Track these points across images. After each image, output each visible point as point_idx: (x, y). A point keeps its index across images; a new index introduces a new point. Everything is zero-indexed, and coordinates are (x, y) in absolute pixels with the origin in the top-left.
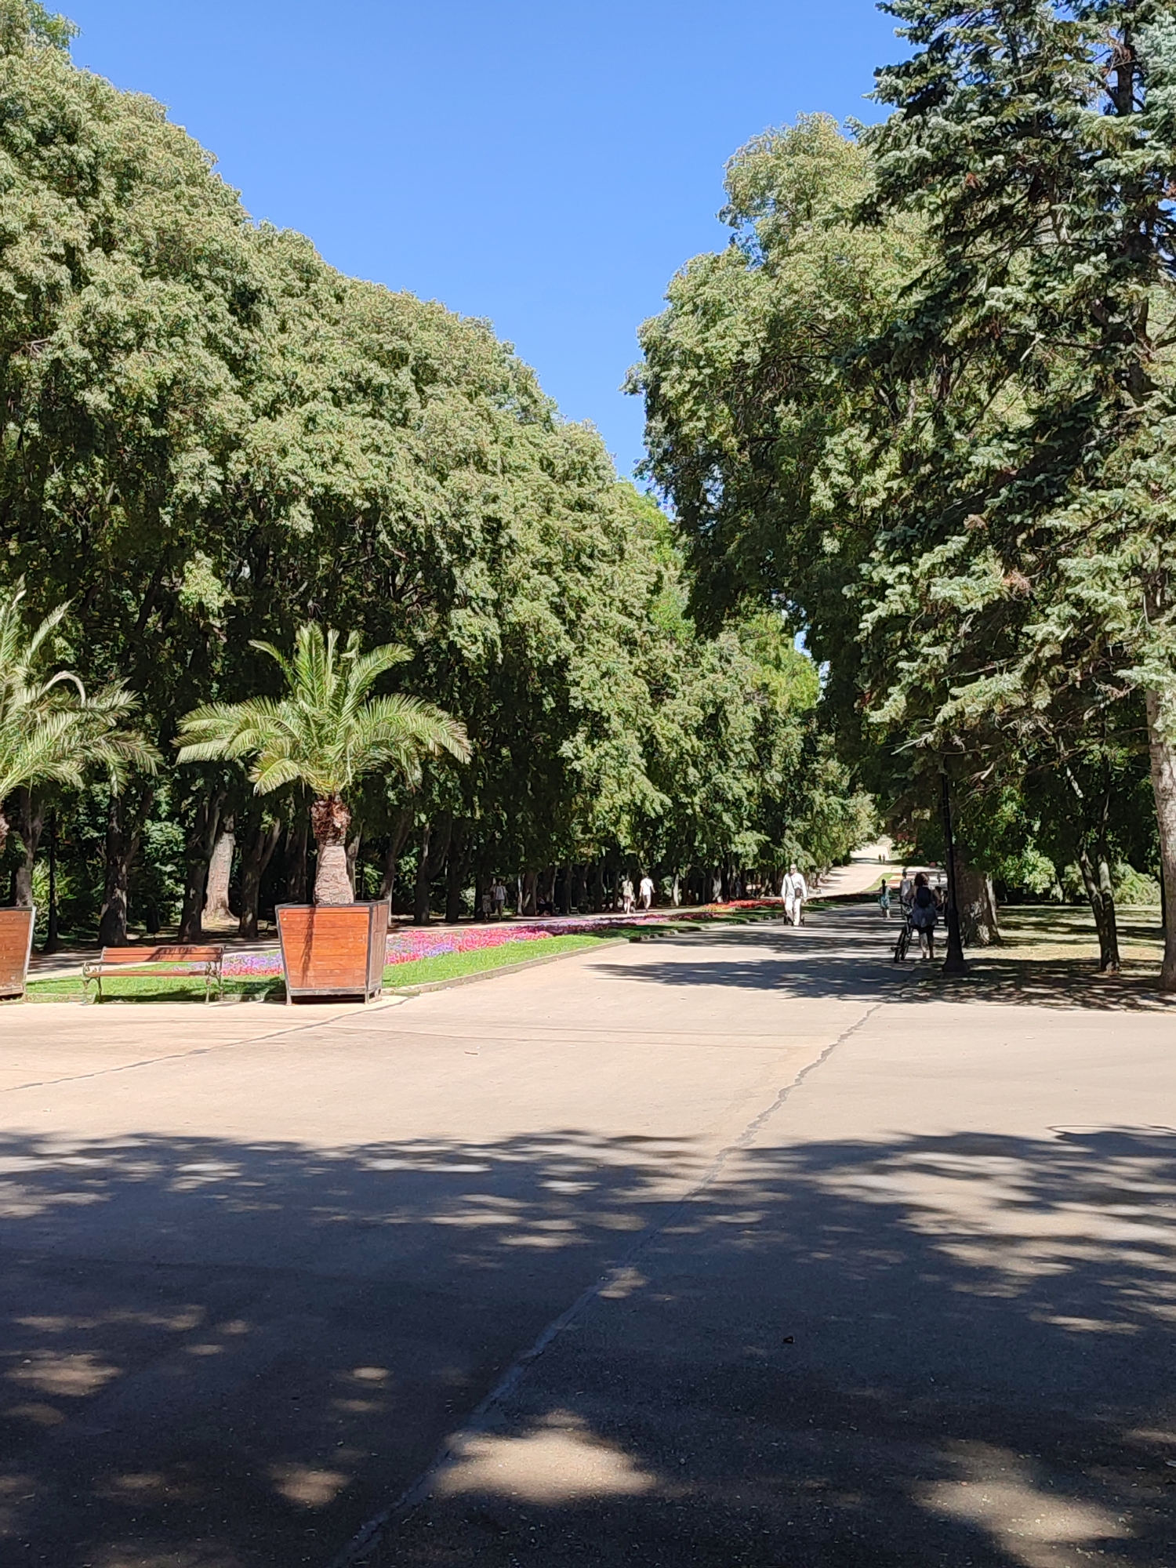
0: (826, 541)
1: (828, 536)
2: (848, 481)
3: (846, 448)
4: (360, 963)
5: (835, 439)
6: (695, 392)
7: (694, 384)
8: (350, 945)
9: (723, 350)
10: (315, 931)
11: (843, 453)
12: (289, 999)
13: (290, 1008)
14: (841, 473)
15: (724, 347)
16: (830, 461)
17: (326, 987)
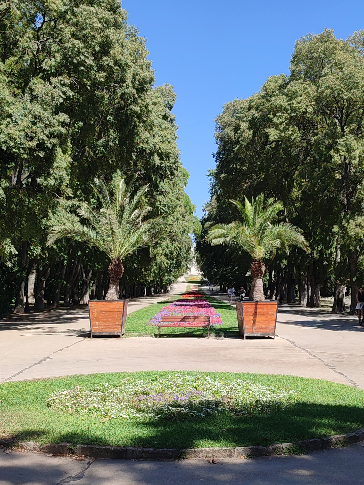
0: (336, 175)
1: (337, 173)
2: (346, 154)
3: (345, 143)
4: (273, 324)
5: (342, 140)
6: (286, 122)
7: (286, 119)
8: (269, 317)
9: (300, 108)
10: (258, 311)
11: (344, 145)
12: (245, 337)
13: (245, 341)
14: (343, 151)
15: (301, 106)
16: (339, 147)
17: (259, 333)
